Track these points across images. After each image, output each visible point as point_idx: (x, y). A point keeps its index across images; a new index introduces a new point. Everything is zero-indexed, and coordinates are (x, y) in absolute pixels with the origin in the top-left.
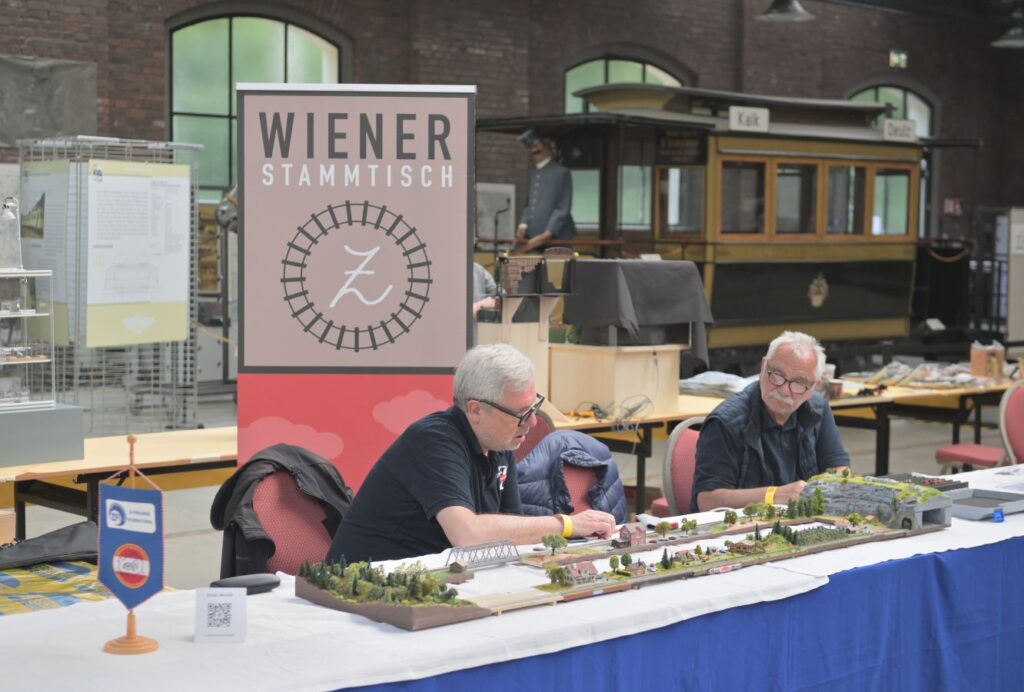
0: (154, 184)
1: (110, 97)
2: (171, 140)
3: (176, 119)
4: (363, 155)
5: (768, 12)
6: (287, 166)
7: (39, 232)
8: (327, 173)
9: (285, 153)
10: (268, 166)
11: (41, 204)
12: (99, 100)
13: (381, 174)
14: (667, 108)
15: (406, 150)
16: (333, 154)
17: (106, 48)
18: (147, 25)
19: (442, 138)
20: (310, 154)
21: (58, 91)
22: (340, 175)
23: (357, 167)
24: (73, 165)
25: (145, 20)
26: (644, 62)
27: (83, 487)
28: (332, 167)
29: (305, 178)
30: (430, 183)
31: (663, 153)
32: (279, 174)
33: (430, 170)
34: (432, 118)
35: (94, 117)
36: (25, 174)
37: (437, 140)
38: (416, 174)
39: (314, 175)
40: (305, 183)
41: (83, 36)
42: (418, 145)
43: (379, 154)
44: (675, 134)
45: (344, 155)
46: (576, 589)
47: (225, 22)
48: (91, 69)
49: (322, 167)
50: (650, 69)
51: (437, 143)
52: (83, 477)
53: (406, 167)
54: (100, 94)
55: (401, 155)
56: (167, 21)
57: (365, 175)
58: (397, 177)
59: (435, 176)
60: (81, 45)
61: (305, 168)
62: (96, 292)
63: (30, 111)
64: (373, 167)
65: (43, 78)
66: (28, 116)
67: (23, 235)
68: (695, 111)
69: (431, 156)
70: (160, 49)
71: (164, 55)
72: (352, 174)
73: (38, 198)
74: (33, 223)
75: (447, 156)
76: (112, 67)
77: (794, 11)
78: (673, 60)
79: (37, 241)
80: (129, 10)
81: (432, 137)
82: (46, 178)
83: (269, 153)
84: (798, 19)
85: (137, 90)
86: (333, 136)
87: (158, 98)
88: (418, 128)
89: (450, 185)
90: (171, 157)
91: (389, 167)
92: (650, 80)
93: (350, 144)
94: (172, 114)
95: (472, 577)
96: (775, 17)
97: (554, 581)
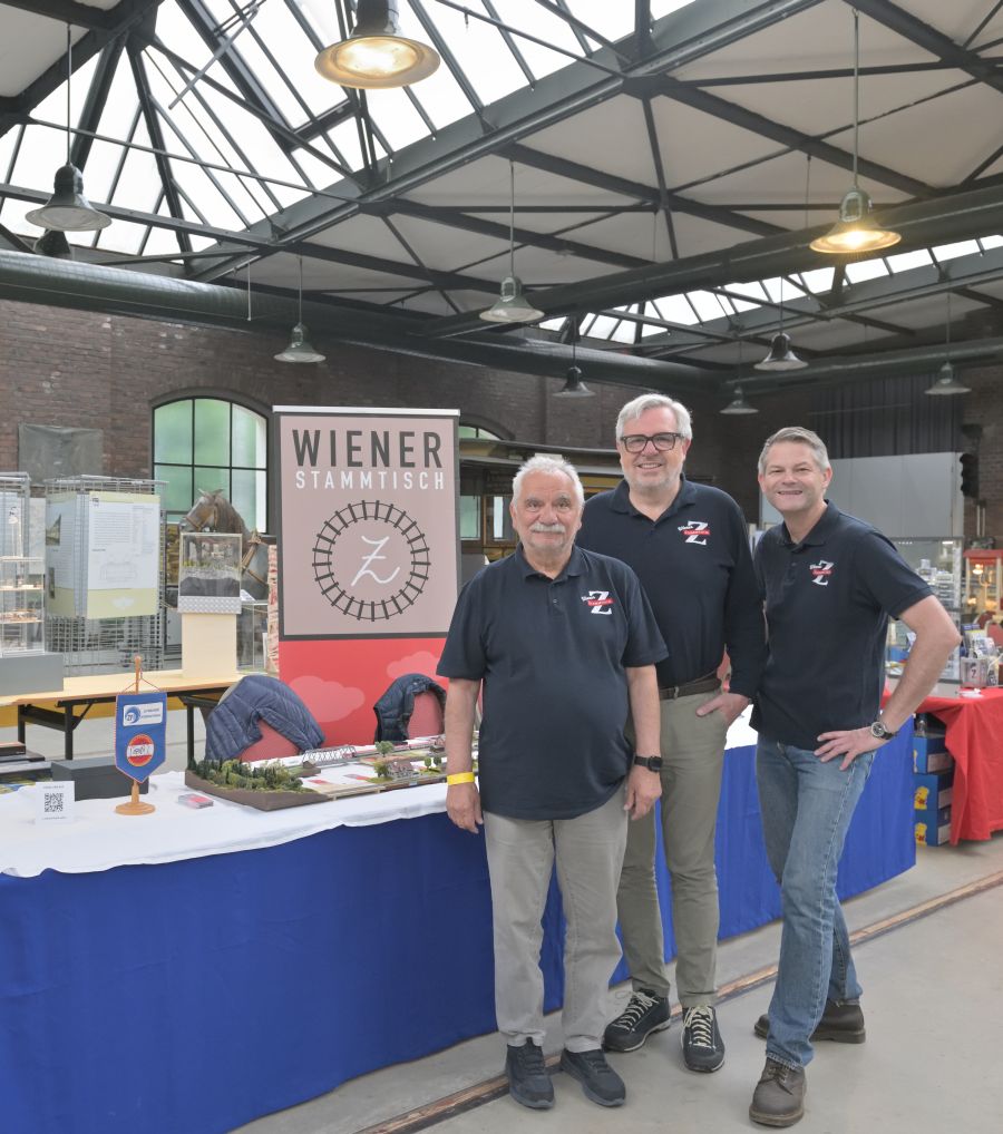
0: (135, 508)
1: (112, 453)
2: (153, 478)
3: (156, 467)
4: (374, 464)
5: (563, 391)
6: (315, 473)
7: (57, 541)
8: (347, 478)
9: (313, 463)
10: (300, 473)
11: (58, 522)
12: (104, 455)
13: (389, 479)
14: (490, 455)
15: (407, 460)
16: (351, 463)
17: (110, 420)
18: (137, 405)
19: (435, 451)
20: (333, 463)
21: (77, 449)
22: (356, 479)
23: (370, 473)
24: (79, 496)
25: (137, 401)
26: (477, 427)
27: (62, 710)
28: (351, 474)
29: (329, 483)
30: (426, 486)
31: (489, 486)
32: (309, 478)
33: (426, 475)
34: (427, 435)
35: (100, 466)
36: (49, 502)
37: (431, 453)
38: (415, 481)
39: (337, 479)
40: (329, 486)
41: (94, 412)
42: (416, 456)
43: (387, 464)
44: (496, 473)
45: (360, 464)
46: (396, 781)
47: (191, 401)
48: (99, 434)
49: (343, 473)
50: (481, 431)
51: (431, 455)
52: (62, 703)
53: (408, 473)
54: (105, 452)
55: (404, 464)
56: (150, 402)
57: (376, 480)
58: (401, 482)
59: (430, 480)
60: (92, 418)
61: (329, 473)
62: (94, 581)
63: (58, 463)
64: (382, 474)
65: (67, 441)
66: (57, 466)
67: (47, 544)
68: (511, 457)
69: (427, 465)
70: (145, 420)
71: (149, 424)
72: (366, 479)
73: (56, 518)
74: (53, 535)
75: (439, 465)
76: (113, 433)
77: (581, 389)
78: (498, 425)
79: (56, 547)
80: (125, 395)
81: (427, 450)
82: (64, 504)
83: (301, 463)
84: (585, 395)
85: (130, 448)
86: (351, 449)
87: (144, 454)
88: (416, 443)
89: (442, 488)
90: (153, 490)
91: (395, 473)
92: (480, 437)
93: (364, 455)
94: (154, 464)
95: (319, 772)
96: (567, 393)
97: (379, 775)
